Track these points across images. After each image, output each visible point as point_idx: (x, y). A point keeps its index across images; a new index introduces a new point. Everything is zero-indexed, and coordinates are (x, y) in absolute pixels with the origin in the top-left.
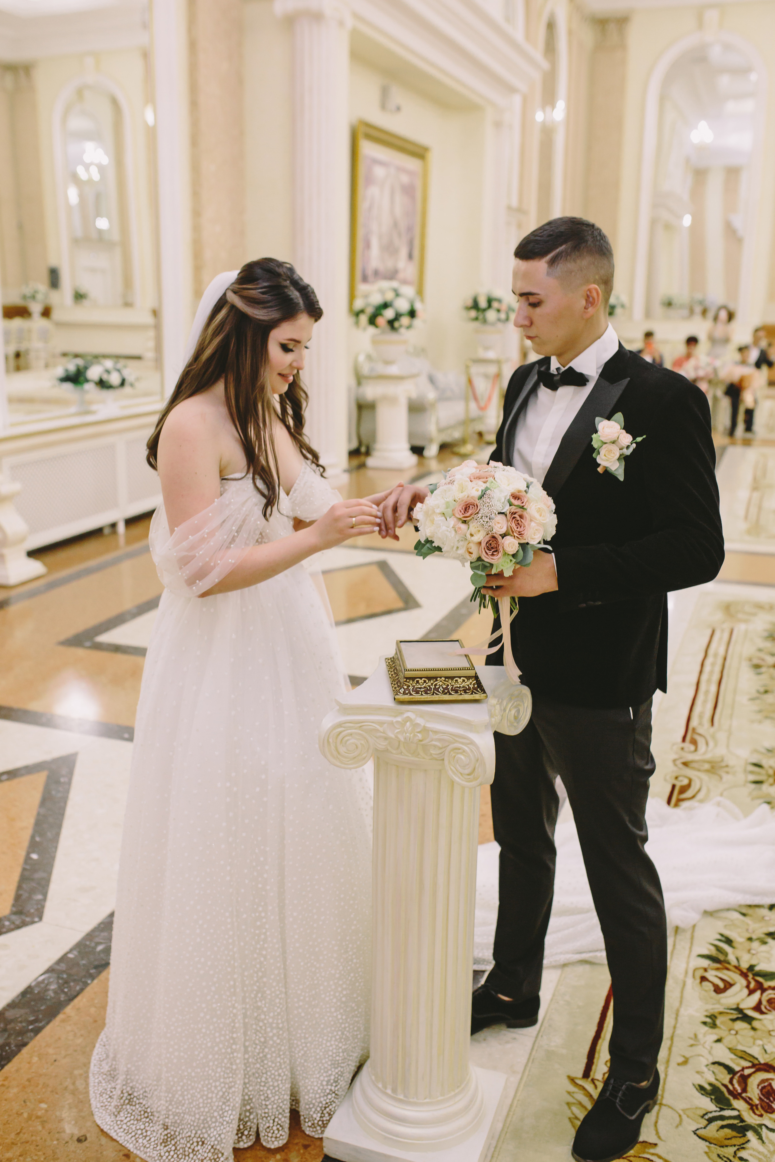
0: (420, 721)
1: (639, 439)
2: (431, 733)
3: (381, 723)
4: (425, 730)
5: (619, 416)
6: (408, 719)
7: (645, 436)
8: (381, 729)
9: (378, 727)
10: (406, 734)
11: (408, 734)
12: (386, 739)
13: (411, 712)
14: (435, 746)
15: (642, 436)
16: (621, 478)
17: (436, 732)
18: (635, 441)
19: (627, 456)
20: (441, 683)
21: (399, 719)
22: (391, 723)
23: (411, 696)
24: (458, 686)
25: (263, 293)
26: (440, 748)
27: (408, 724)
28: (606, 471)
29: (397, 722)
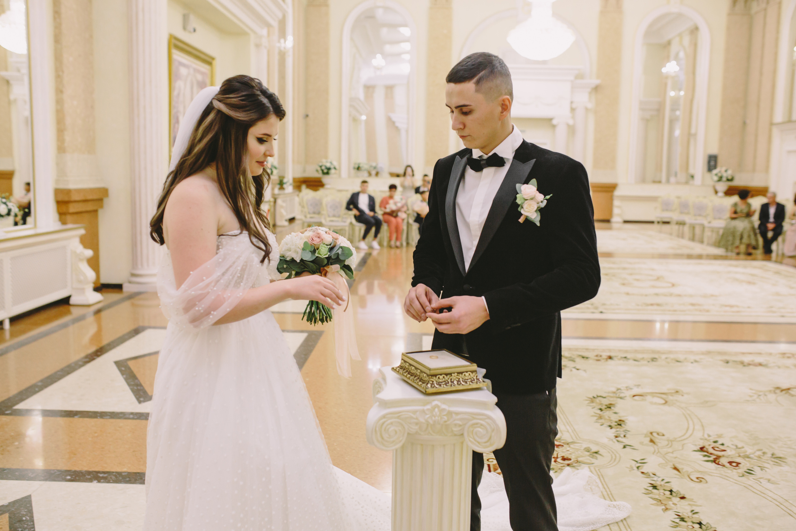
0: (444, 406)
1: (548, 197)
2: (454, 415)
3: (415, 412)
4: (450, 413)
5: (534, 181)
6: (437, 406)
7: (551, 195)
8: (414, 416)
9: (412, 415)
10: (435, 417)
11: (437, 418)
12: (417, 424)
13: (437, 400)
14: (456, 425)
15: (549, 195)
16: (538, 224)
17: (457, 414)
18: (545, 198)
19: (542, 208)
20: (455, 378)
21: (429, 407)
22: (423, 411)
23: (437, 389)
24: (467, 378)
25: (242, 100)
26: (460, 426)
27: (436, 410)
28: (527, 220)
29: (428, 409)
